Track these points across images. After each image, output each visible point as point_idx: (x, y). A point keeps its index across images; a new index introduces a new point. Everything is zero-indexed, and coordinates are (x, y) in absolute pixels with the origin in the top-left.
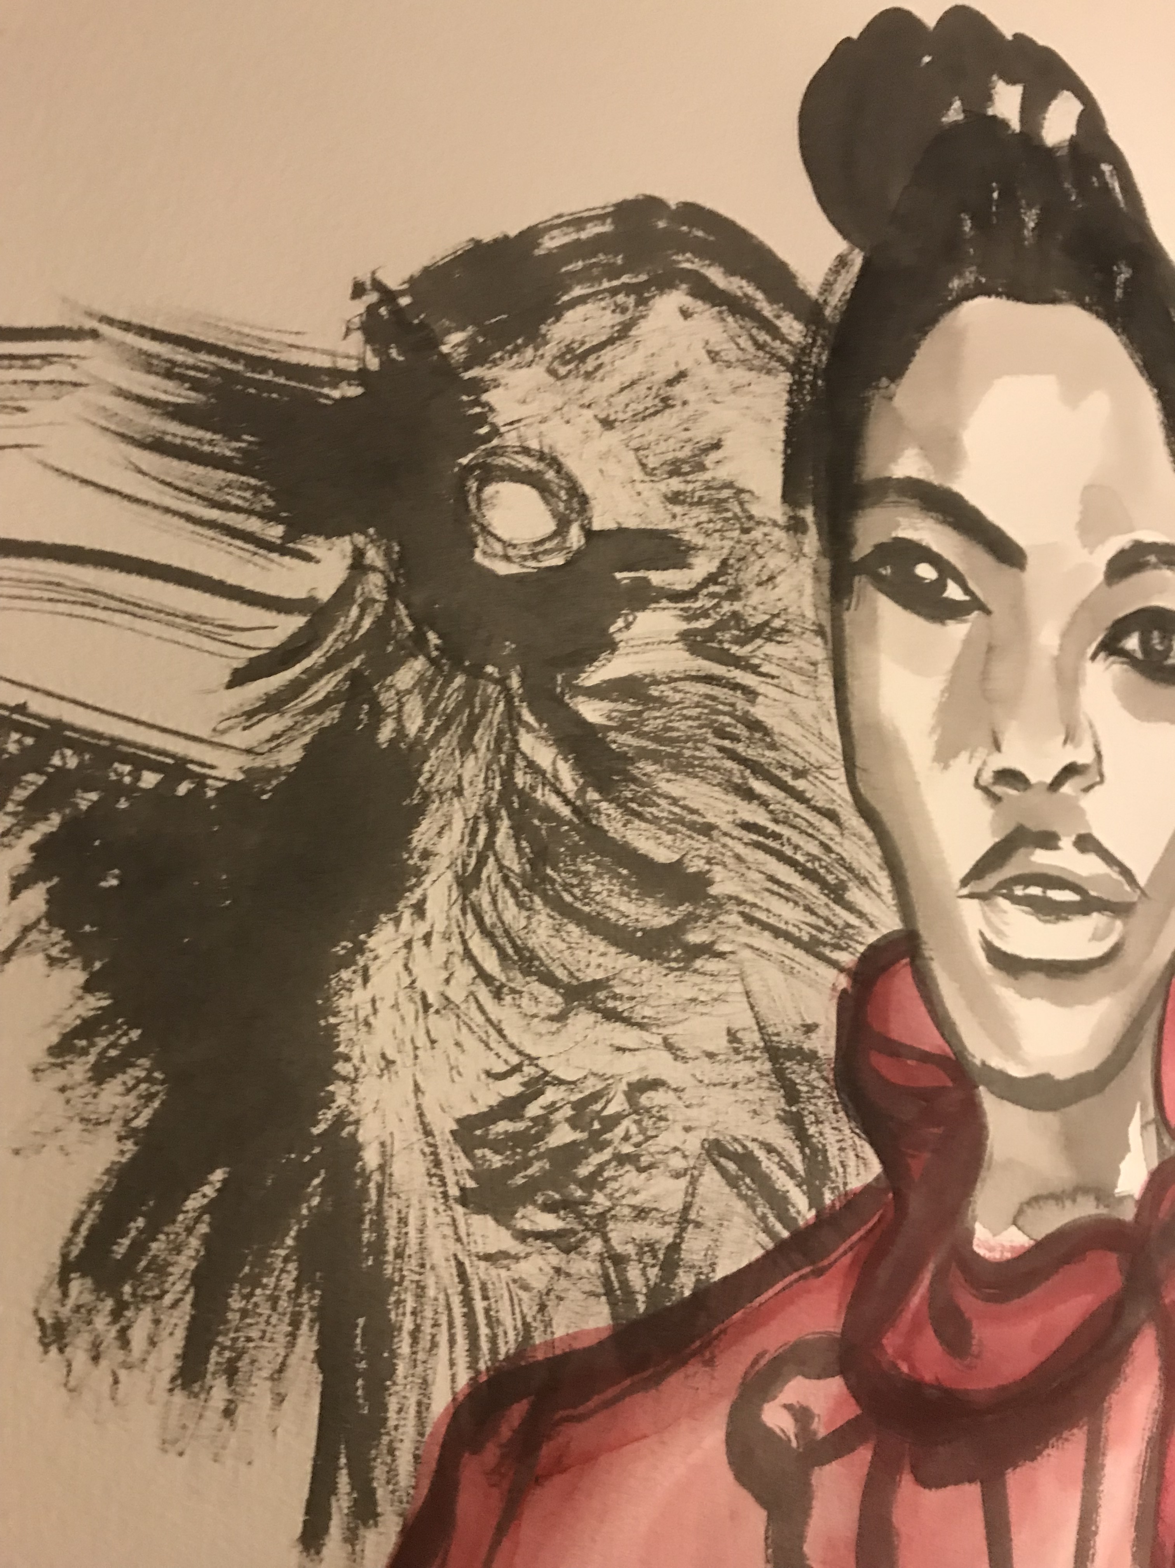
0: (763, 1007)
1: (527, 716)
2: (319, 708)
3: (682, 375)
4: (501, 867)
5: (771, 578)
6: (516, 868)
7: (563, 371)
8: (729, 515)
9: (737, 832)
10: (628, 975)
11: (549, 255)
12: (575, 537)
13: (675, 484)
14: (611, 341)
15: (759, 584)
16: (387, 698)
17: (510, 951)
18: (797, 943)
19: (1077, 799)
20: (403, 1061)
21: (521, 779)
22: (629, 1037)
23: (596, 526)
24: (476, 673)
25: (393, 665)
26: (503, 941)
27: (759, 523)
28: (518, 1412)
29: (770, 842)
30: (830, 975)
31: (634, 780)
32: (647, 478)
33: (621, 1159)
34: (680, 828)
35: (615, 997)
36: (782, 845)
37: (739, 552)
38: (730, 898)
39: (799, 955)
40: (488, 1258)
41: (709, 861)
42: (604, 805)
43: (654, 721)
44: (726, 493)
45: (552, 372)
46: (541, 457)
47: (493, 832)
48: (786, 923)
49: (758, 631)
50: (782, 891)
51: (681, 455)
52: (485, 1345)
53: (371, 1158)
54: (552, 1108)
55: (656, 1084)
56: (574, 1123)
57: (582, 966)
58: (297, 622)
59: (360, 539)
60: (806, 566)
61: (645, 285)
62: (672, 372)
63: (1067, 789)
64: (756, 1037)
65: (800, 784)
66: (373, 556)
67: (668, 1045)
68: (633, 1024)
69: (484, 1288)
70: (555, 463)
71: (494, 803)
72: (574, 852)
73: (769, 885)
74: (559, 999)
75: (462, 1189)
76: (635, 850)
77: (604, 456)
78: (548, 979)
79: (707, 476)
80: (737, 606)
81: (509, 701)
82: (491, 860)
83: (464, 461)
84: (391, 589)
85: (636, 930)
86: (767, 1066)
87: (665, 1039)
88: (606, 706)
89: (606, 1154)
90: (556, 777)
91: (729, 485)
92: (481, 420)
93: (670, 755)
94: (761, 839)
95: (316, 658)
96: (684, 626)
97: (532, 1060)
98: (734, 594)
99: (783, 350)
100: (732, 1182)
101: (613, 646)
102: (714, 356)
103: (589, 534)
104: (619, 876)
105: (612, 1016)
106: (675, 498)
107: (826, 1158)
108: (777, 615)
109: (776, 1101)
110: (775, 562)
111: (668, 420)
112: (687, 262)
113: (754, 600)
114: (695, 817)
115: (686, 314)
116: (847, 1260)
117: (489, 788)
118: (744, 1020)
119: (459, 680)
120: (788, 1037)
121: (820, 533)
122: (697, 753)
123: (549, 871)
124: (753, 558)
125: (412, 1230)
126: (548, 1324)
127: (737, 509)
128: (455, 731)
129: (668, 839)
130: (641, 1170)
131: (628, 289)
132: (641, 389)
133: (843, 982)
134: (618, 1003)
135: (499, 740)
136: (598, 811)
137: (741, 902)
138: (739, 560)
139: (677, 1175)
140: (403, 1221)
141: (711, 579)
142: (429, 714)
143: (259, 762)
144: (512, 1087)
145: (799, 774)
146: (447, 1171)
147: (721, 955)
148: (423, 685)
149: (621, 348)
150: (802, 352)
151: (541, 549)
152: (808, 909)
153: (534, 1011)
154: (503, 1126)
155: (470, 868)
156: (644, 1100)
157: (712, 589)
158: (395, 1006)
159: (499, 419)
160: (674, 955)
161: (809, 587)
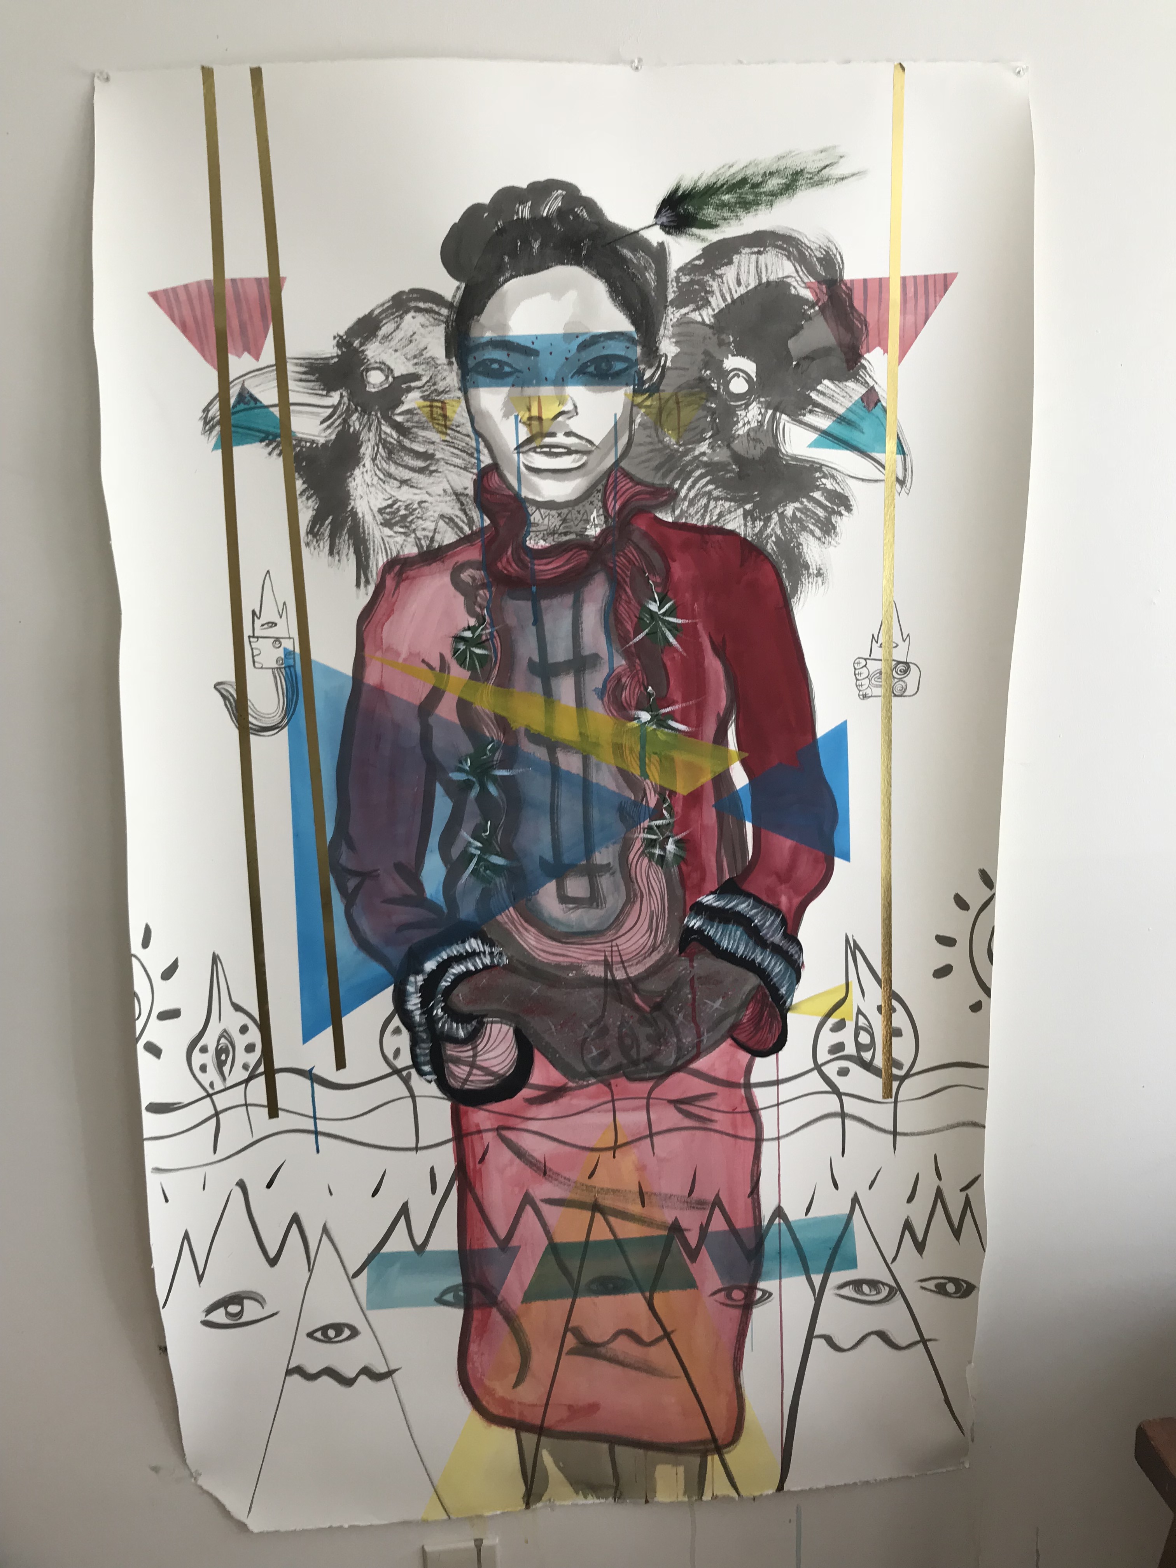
0: (452, 484)
1: (383, 422)
2: (338, 426)
3: (414, 333)
4: (381, 456)
5: (445, 378)
6: (384, 456)
7: (383, 341)
8: (431, 365)
10: (416, 477)
11: (376, 315)
12: (391, 379)
13: (415, 361)
14: (395, 331)
15: (441, 380)
16: (351, 423)
17: (386, 473)
18: (461, 468)
19: (565, 421)
21: (383, 436)
22: (418, 491)
23: (396, 376)
24: (370, 414)
25: (351, 416)
26: (384, 471)
27: (440, 365)
28: (398, 567)
29: (451, 444)
30: (471, 475)
31: (412, 433)
32: (408, 361)
33: (418, 518)
34: (426, 443)
35: (412, 483)
36: (454, 444)
37: (435, 373)
38: (441, 459)
39: (462, 471)
40: (388, 536)
41: (434, 450)
43: (416, 418)
44: (430, 360)
45: (380, 343)
46: (380, 363)
47: (378, 448)
48: (457, 463)
49: (442, 392)
50: (455, 456)
51: (416, 353)
52: (389, 554)
53: (360, 515)
54: (400, 506)
55: (425, 502)
56: (405, 509)
57: (404, 476)
58: (331, 410)
59: (341, 391)
60: (454, 374)
61: (402, 314)
62: (412, 333)
63: (560, 419)
64: (451, 491)
65: (458, 429)
66: (345, 393)
67: (427, 493)
68: (418, 489)
70: (384, 364)
71: (377, 442)
72: (399, 451)
73: (452, 455)
74: (399, 483)
75: (381, 522)
76: (414, 450)
77: (396, 359)
78: (395, 479)
79: (424, 357)
80: (435, 387)
81: (378, 419)
82: (379, 454)
84: (349, 400)
85: (417, 467)
86: (455, 497)
88: (403, 417)
89: (414, 516)
90: (392, 435)
91: (431, 357)
92: (365, 359)
93: (421, 426)
94: (448, 444)
95: (335, 417)
96: (421, 395)
97: (394, 497)
98: (434, 384)
99: (442, 318)
100: (447, 523)
101: (403, 403)
102: (423, 326)
103: (394, 378)
104: (411, 455)
105: (412, 487)
106: (416, 364)
107: (473, 520)
108: (446, 388)
109: (458, 505)
110: (445, 374)
111: (412, 345)
112: (413, 304)
113: (440, 385)
114: (430, 440)
115: (414, 317)
116: (480, 543)
117: (376, 439)
118: (447, 487)
119: (366, 416)
120: (459, 489)
121: (458, 364)
122: (428, 425)
123: (393, 456)
124: (439, 374)
125: (371, 530)
126: (403, 551)
127: (433, 363)
128: (366, 428)
129: (423, 446)
130: (423, 520)
131: (397, 317)
132: (404, 340)
133: (475, 477)
134: (414, 484)
135: (377, 428)
136: (404, 441)
137: (443, 459)
138: (435, 375)
139: (433, 521)
140: (368, 528)
141: (428, 382)
142: (360, 425)
143: (327, 439)
144: (390, 502)
145: (457, 426)
146: (377, 518)
147: (440, 472)
148: (358, 419)
149: (397, 332)
150: (449, 316)
151: (382, 384)
152: (463, 460)
153: (393, 486)
154: (388, 510)
155: (374, 456)
156: (423, 505)
157: (428, 384)
158: (362, 485)
159: (369, 357)
160: (427, 473)
161: (456, 379)
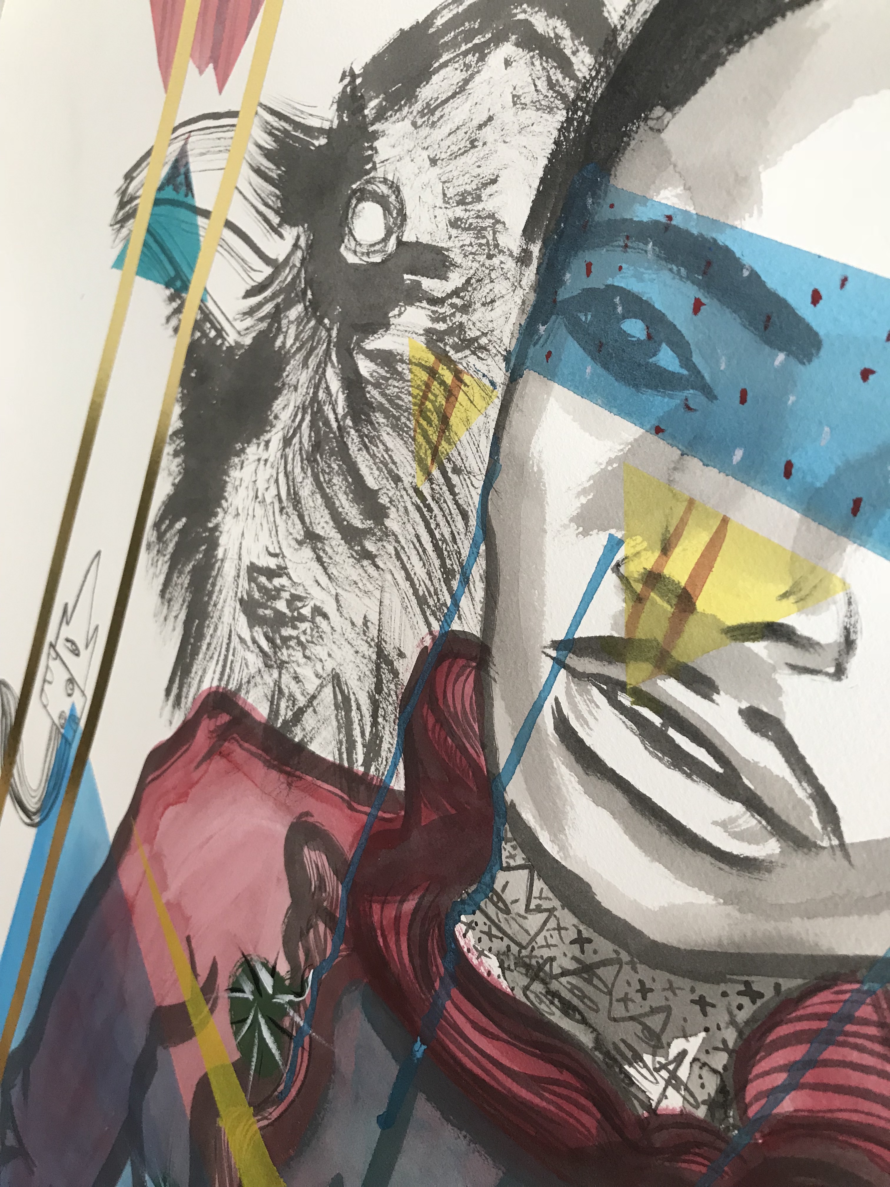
2: (262, 319)
3: (491, 120)
4: (301, 442)
6: (306, 446)
7: (422, 122)
8: (484, 241)
9: (411, 492)
10: (333, 543)
11: (437, 31)
12: (391, 245)
14: (454, 95)
15: (483, 305)
16: (285, 325)
17: (292, 491)
19: (773, 668)
20: (242, 517)
22: (324, 580)
23: (405, 239)
24: (320, 322)
25: (291, 305)
26: (291, 484)
27: (501, 252)
28: (227, 719)
29: (425, 510)
30: (425, 630)
31: (372, 424)
32: (443, 206)
34: (384, 470)
35: (324, 550)
36: (431, 517)
38: (394, 534)
39: (414, 600)
40: (240, 637)
41: (391, 502)
42: (352, 432)
43: (394, 388)
44: (489, 222)
45: (414, 124)
46: (392, 185)
47: (303, 419)
48: (415, 574)
49: (469, 344)
50: (420, 550)
51: (469, 188)
53: (220, 553)
55: (325, 616)
56: (288, 604)
57: (317, 522)
58: (269, 271)
59: (301, 230)
60: (518, 297)
61: (488, 43)
62: (485, 117)
63: (758, 648)
64: (375, 634)
65: (455, 479)
66: (302, 240)
67: (336, 598)
68: (327, 573)
69: (234, 649)
71: (307, 402)
72: (332, 454)
73: (415, 541)
74: (302, 533)
75: (242, 596)
76: (359, 470)
77: (425, 186)
78: (302, 518)
81: (329, 344)
82: (298, 435)
83: (354, 186)
84: (303, 261)
85: (344, 520)
86: (374, 657)
87: (337, 595)
88: (372, 366)
89: (295, 633)
90: (336, 401)
91: (491, 216)
92: (370, 159)
93: (394, 416)
94: (421, 505)
95: (268, 293)
97: (284, 557)
98: (466, 308)
99: (569, 88)
100: (336, 705)
101: (387, 327)
102: (517, 100)
104: (347, 481)
105: (319, 560)
107: (380, 748)
108: (484, 334)
110: (500, 286)
111: (470, 159)
112: (522, 13)
114: (393, 467)
115: (508, 64)
116: (365, 818)
117: (307, 393)
118: (374, 617)
119: (313, 323)
121: (539, 270)
122: (408, 422)
123: (318, 457)
124: (487, 281)
125: (222, 597)
126: (247, 692)
127: (490, 238)
128: (303, 353)
129: (377, 473)
131: (476, 49)
132: (462, 134)
133: (429, 641)
134: (324, 556)
135: (318, 366)
136: (348, 433)
137: (398, 541)
138: (478, 281)
140: (220, 591)
143: (239, 339)
144: (273, 564)
145: (456, 470)
146: (241, 581)
148: (299, 320)
149: (457, 101)
150: (585, 85)
151: (372, 249)
152: (429, 574)
153: (291, 531)
154: (264, 580)
155: (290, 434)
156: (318, 620)
157: (455, 300)
160: (356, 548)
161: (513, 317)
